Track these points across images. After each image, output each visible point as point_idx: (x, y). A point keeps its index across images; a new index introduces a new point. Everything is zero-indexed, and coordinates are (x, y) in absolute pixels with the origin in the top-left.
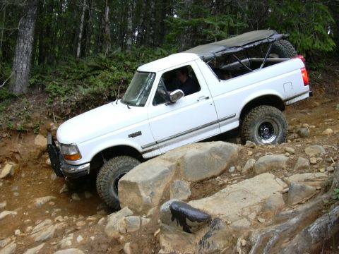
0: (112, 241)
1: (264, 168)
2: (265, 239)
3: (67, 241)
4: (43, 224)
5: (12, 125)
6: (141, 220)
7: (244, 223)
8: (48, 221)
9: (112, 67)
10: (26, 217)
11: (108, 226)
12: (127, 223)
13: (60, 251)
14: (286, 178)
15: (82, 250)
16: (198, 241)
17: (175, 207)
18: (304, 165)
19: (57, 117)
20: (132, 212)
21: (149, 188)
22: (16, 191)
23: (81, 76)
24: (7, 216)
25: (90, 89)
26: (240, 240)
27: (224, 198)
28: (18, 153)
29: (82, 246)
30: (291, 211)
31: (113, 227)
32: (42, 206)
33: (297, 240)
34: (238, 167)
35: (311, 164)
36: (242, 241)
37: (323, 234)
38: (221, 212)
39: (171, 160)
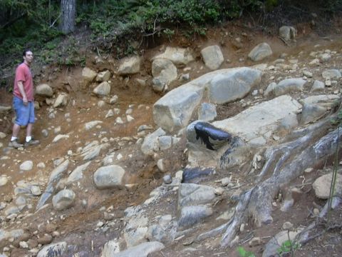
0: (148, 158)
1: (283, 91)
2: (278, 155)
3: (109, 159)
4: (91, 145)
5: (62, 60)
6: (172, 139)
7: (261, 141)
8: (96, 142)
9: (148, 3)
10: (77, 140)
11: (143, 145)
12: (160, 142)
13: (103, 168)
14: (302, 100)
15: (121, 166)
16: (219, 157)
17: (199, 127)
18: (319, 87)
19: (101, 51)
20: (164, 132)
21: (179, 111)
22: (68, 117)
23: (122, 12)
24: (61, 139)
26: (256, 156)
27: (244, 118)
28: (68, 84)
29: (122, 163)
30: (303, 130)
31: (148, 146)
32: (91, 129)
33: (303, 156)
34: (261, 91)
35: (326, 86)
36: (258, 157)
37: (327, 150)
38: (240, 131)
39: (199, 85)
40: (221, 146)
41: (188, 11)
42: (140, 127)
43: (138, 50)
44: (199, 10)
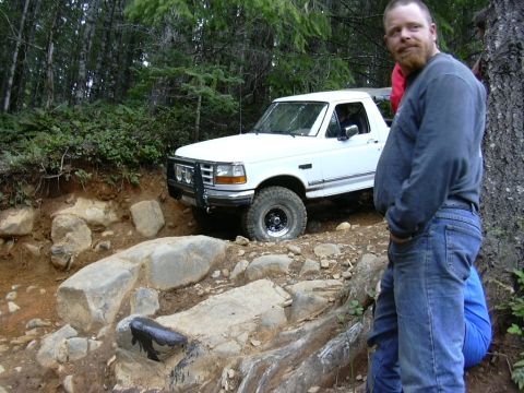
0: (47, 373)
1: (260, 273)
2: (261, 369)
6: (89, 344)
7: (232, 347)
9: (54, 128)
11: (41, 352)
12: (69, 347)
14: (289, 287)
15: (3, 386)
16: (168, 373)
17: (137, 324)
18: (312, 269)
20: (76, 333)
21: (101, 299)
23: (9, 137)
25: (22, 157)
26: (226, 370)
27: (205, 313)
29: (4, 380)
30: (296, 330)
31: (48, 353)
33: (303, 369)
35: (322, 268)
36: (229, 372)
37: (337, 360)
38: (200, 332)
39: (133, 260)
40: (170, 355)
41: (114, 146)
42: (31, 322)
43: (33, 199)
44: (131, 146)
